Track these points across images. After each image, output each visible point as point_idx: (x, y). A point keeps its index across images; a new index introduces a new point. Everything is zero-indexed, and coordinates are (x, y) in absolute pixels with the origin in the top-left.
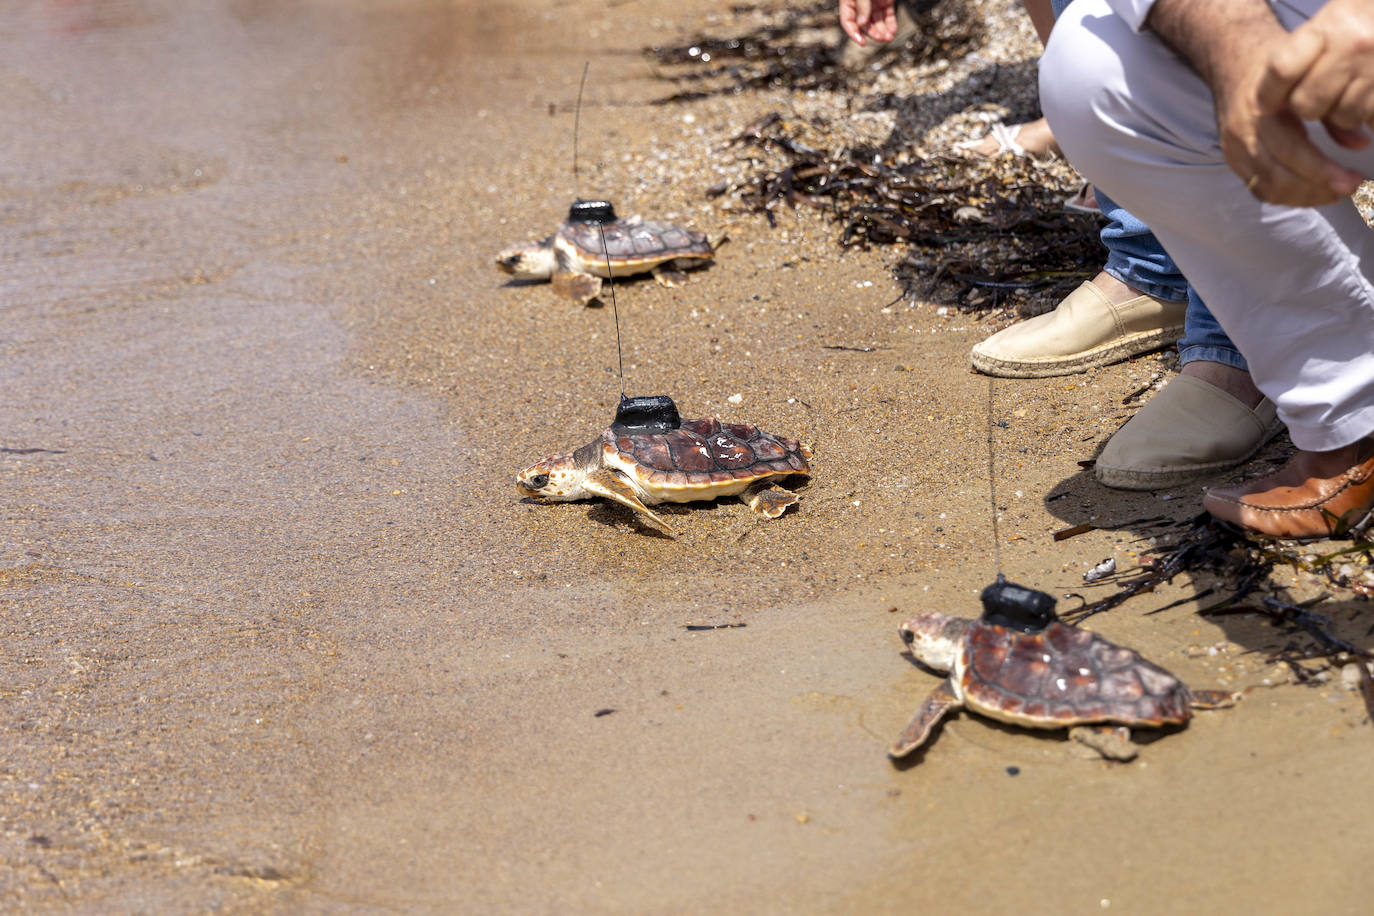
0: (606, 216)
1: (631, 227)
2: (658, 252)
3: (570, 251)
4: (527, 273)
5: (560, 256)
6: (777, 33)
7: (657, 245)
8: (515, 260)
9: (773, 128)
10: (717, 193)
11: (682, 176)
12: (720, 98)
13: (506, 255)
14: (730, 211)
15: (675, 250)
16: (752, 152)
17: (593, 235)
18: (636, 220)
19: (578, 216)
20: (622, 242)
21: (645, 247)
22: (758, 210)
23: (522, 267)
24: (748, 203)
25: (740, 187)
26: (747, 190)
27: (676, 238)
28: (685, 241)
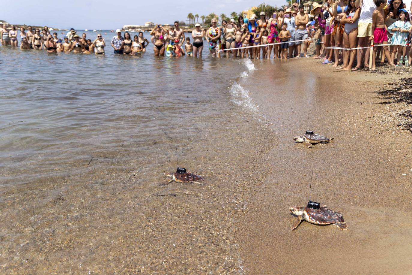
0: (312, 133)
1: (316, 136)
2: (320, 140)
3: (305, 138)
4: (298, 141)
5: (304, 139)
6: (399, 89)
7: (320, 139)
8: (296, 139)
9: (409, 113)
10: (399, 125)
11: (391, 121)
12: (393, 104)
13: (295, 138)
14: (403, 129)
15: (323, 140)
16: (405, 118)
17: (309, 136)
18: (317, 134)
19: (307, 133)
20: (314, 138)
21: (318, 139)
22: (408, 130)
23: (297, 140)
24: (406, 128)
25: (404, 125)
26: (406, 125)
27: (323, 138)
28: (324, 138)
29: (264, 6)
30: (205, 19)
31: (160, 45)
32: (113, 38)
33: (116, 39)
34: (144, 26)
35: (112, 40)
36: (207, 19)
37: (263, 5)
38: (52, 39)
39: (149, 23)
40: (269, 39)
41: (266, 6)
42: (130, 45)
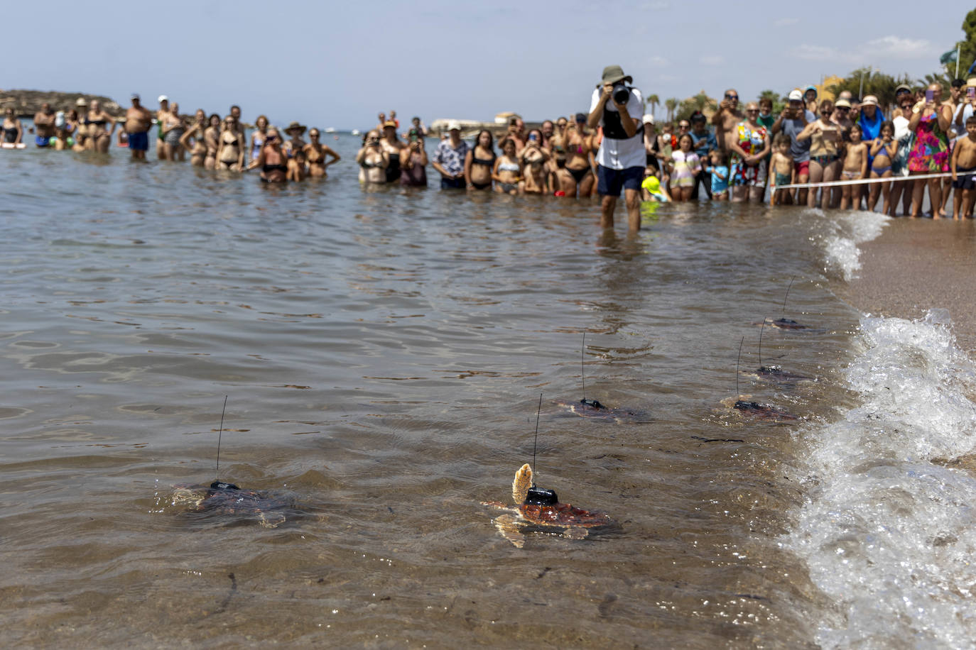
29: (868, 74)
30: (678, 108)
31: (579, 168)
32: (440, 146)
33: (447, 148)
34: (493, 125)
35: (438, 153)
36: (683, 109)
37: (865, 72)
38: (276, 141)
39: (508, 117)
40: (913, 159)
41: (872, 74)
42: (490, 164)
